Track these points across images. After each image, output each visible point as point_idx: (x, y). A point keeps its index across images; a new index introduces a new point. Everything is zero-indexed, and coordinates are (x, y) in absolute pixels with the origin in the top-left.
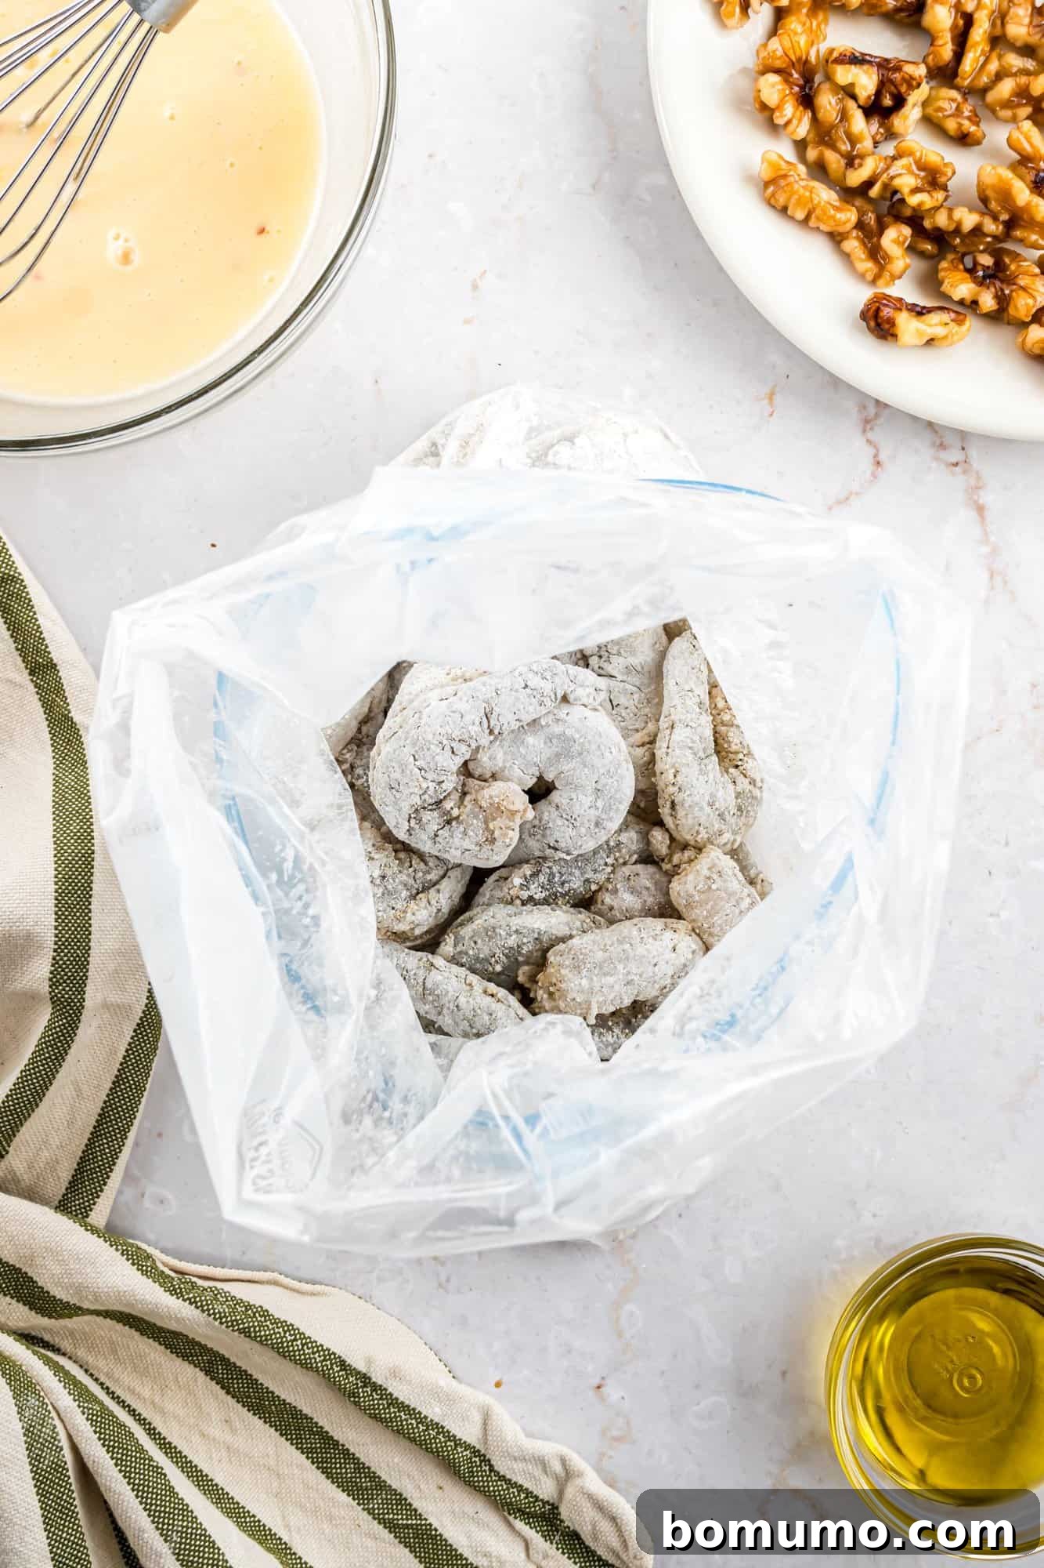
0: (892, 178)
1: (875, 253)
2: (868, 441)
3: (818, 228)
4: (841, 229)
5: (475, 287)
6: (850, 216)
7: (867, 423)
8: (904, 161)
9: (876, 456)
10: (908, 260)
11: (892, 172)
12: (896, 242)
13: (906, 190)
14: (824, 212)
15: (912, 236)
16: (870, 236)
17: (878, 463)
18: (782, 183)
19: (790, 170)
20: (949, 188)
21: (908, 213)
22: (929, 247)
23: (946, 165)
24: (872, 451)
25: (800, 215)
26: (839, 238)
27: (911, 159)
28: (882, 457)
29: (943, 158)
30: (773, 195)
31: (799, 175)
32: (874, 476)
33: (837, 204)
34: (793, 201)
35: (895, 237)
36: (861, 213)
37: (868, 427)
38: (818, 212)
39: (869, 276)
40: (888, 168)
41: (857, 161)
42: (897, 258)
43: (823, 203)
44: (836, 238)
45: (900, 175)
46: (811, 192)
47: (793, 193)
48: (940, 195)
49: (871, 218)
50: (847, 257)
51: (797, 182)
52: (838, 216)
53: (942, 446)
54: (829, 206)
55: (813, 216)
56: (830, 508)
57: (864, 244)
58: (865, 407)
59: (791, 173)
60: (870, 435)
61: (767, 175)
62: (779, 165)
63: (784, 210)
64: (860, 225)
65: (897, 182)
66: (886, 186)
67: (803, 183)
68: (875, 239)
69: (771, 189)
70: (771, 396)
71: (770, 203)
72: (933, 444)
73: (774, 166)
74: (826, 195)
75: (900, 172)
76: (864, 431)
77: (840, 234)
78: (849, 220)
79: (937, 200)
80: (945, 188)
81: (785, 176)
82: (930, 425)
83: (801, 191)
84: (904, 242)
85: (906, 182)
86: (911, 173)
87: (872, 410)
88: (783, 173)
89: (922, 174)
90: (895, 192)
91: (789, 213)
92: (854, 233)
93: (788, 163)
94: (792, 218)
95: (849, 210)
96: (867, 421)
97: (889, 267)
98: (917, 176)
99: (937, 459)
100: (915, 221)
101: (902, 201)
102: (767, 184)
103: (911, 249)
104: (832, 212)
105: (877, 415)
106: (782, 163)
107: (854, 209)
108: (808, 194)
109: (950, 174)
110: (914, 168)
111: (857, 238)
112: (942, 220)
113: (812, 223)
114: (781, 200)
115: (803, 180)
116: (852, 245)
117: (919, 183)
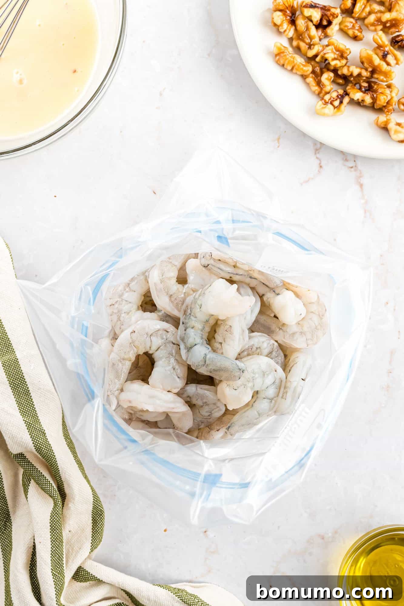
0: (325, 54)
1: (319, 83)
2: (317, 158)
3: (296, 73)
4: (306, 74)
5: (161, 94)
6: (309, 68)
7: (317, 151)
8: (330, 47)
9: (320, 164)
10: (332, 86)
11: (325, 51)
12: (327, 79)
13: (330, 59)
14: (299, 66)
15: (334, 77)
16: (317, 76)
17: (321, 167)
18: (282, 55)
19: (285, 50)
20: (348, 58)
21: (332, 68)
22: (341, 81)
23: (347, 49)
24: (319, 162)
25: (289, 68)
26: (305, 77)
27: (333, 47)
28: (322, 164)
29: (346, 46)
30: (279, 59)
31: (289, 52)
32: (319, 171)
33: (304, 63)
34: (286, 62)
35: (327, 77)
36: (314, 68)
37: (317, 152)
38: (296, 67)
39: (317, 92)
40: (323, 50)
41: (312, 47)
42: (328, 86)
43: (298, 63)
44: (304, 77)
45: (328, 53)
46: (294, 59)
47: (286, 59)
48: (344, 62)
49: (318, 69)
50: (308, 84)
51: (288, 55)
52: (304, 68)
53: (346, 160)
54: (300, 64)
55: (294, 68)
56: (302, 184)
57: (315, 80)
58: (316, 144)
59: (286, 51)
60: (318, 155)
61: (276, 51)
62: (281, 48)
63: (283, 65)
64: (313, 72)
65: (327, 56)
66: (322, 57)
67: (290, 55)
68: (319, 78)
69: (278, 57)
70: (278, 139)
71: (277, 62)
72: (343, 159)
73: (279, 49)
74: (299, 60)
75: (328, 52)
76: (315, 154)
77: (305, 76)
78: (308, 70)
79: (343, 63)
80: (347, 59)
81: (283, 52)
82: (342, 152)
83: (290, 58)
84: (331, 79)
85: (330, 56)
86: (332, 52)
87: (319, 146)
88: (282, 51)
89: (338, 53)
90: (326, 60)
91: (285, 66)
92: (311, 75)
93: (284, 47)
94: (286, 69)
95: (309, 66)
96: (317, 150)
97: (324, 89)
98: (335, 53)
99: (345, 165)
100: (335, 71)
101: (329, 63)
102: (276, 55)
103: (334, 82)
104: (302, 67)
105: (320, 148)
106: (282, 47)
107: (311, 66)
108: (292, 59)
109: (348, 53)
110: (334, 50)
111: (312, 77)
112: (345, 71)
113: (294, 71)
114: (282, 62)
115: (290, 54)
116: (310, 80)
117: (336, 56)
